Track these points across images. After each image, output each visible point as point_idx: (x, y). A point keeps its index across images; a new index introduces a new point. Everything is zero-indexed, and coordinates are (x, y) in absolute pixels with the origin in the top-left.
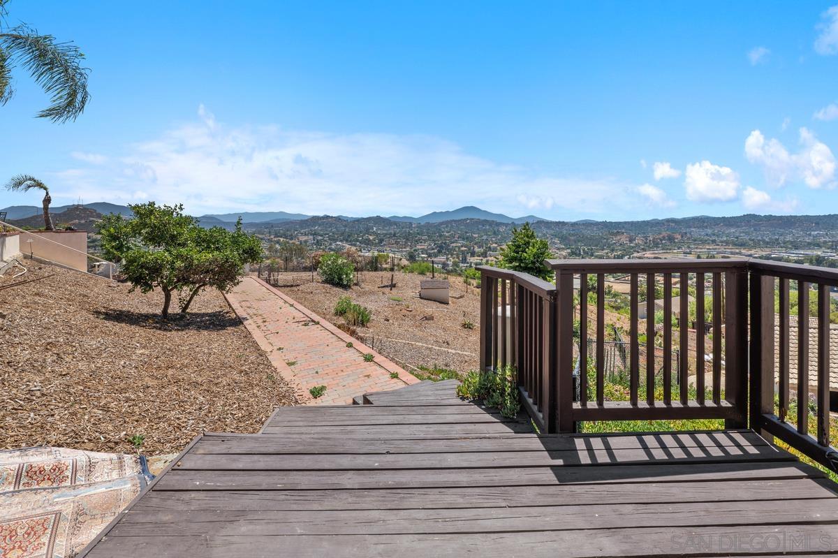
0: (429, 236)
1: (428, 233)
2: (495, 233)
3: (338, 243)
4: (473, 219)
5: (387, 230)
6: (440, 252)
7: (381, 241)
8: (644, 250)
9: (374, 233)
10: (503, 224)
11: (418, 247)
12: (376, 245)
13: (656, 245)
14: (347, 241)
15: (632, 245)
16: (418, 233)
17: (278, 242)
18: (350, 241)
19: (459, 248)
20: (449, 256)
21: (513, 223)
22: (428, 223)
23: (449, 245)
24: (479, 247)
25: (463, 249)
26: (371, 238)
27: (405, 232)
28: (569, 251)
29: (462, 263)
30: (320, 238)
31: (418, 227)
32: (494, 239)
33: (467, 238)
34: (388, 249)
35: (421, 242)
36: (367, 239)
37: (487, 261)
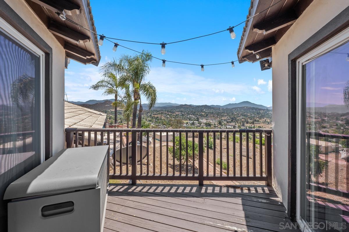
0: (227, 114)
1: (227, 112)
2: (258, 113)
3: (190, 115)
4: (247, 107)
5: (209, 111)
6: (232, 121)
7: (207, 115)
9: (204, 112)
10: (262, 109)
12: (205, 117)
14: (194, 115)
16: (223, 112)
17: (168, 114)
19: (241, 119)
20: (236, 123)
21: (267, 109)
22: (227, 108)
23: (236, 118)
24: (250, 120)
25: (243, 120)
26: (203, 114)
27: (217, 112)
29: (242, 126)
30: (183, 113)
31: (222, 110)
32: (257, 116)
33: (245, 115)
34: (210, 119)
35: (224, 116)
36: (201, 114)
37: (254, 126)
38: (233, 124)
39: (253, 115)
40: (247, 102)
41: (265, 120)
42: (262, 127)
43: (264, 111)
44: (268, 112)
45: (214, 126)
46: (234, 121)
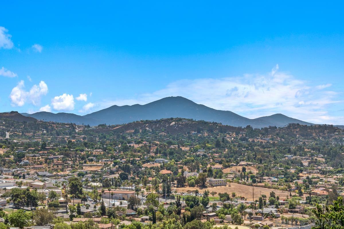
0: (104, 149)
1: (102, 143)
2: (218, 145)
5: (30, 138)
7: (19, 157)
12: (10, 165)
16: (85, 144)
19: (158, 170)
20: (141, 185)
22: (103, 125)
23: (139, 166)
24: (192, 170)
27: (63, 141)
29: (163, 197)
31: (85, 132)
32: (217, 155)
33: (171, 153)
35: (92, 160)
37: (206, 194)
38: (128, 190)
39: (201, 152)
41: (244, 170)
42: (234, 195)
43: (237, 133)
44: (250, 140)
46: (129, 177)
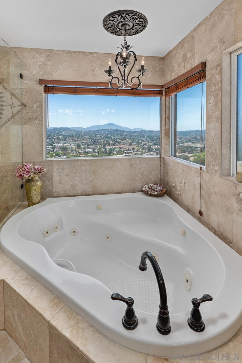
1: (89, 135)
2: (121, 135)
4: (111, 129)
5: (69, 134)
6: (94, 144)
7: (65, 139)
8: (184, 143)
9: (62, 135)
10: (126, 131)
11: (84, 141)
12: (62, 140)
13: (190, 141)
15: (180, 140)
16: (84, 135)
18: (49, 138)
19: (103, 141)
20: (98, 145)
21: (130, 131)
22: (90, 130)
23: (98, 141)
24: (112, 141)
25: (106, 142)
26: (60, 137)
27: (78, 134)
28: (153, 143)
29: (103, 148)
31: (85, 132)
32: (120, 138)
33: (108, 137)
34: (69, 142)
35: (85, 139)
36: (58, 138)
37: (115, 148)
38: (94, 146)
39: (116, 137)
40: (112, 124)
41: (127, 141)
42: (123, 148)
43: (127, 132)
44: (130, 134)
45: (71, 150)
46: (95, 143)
